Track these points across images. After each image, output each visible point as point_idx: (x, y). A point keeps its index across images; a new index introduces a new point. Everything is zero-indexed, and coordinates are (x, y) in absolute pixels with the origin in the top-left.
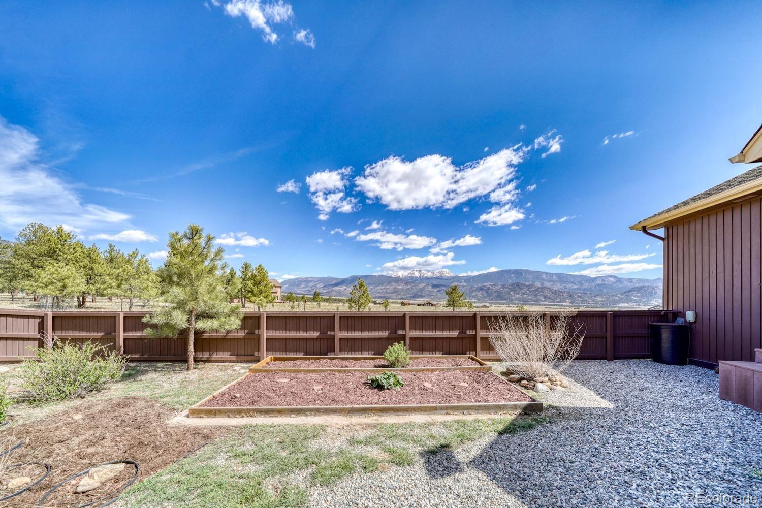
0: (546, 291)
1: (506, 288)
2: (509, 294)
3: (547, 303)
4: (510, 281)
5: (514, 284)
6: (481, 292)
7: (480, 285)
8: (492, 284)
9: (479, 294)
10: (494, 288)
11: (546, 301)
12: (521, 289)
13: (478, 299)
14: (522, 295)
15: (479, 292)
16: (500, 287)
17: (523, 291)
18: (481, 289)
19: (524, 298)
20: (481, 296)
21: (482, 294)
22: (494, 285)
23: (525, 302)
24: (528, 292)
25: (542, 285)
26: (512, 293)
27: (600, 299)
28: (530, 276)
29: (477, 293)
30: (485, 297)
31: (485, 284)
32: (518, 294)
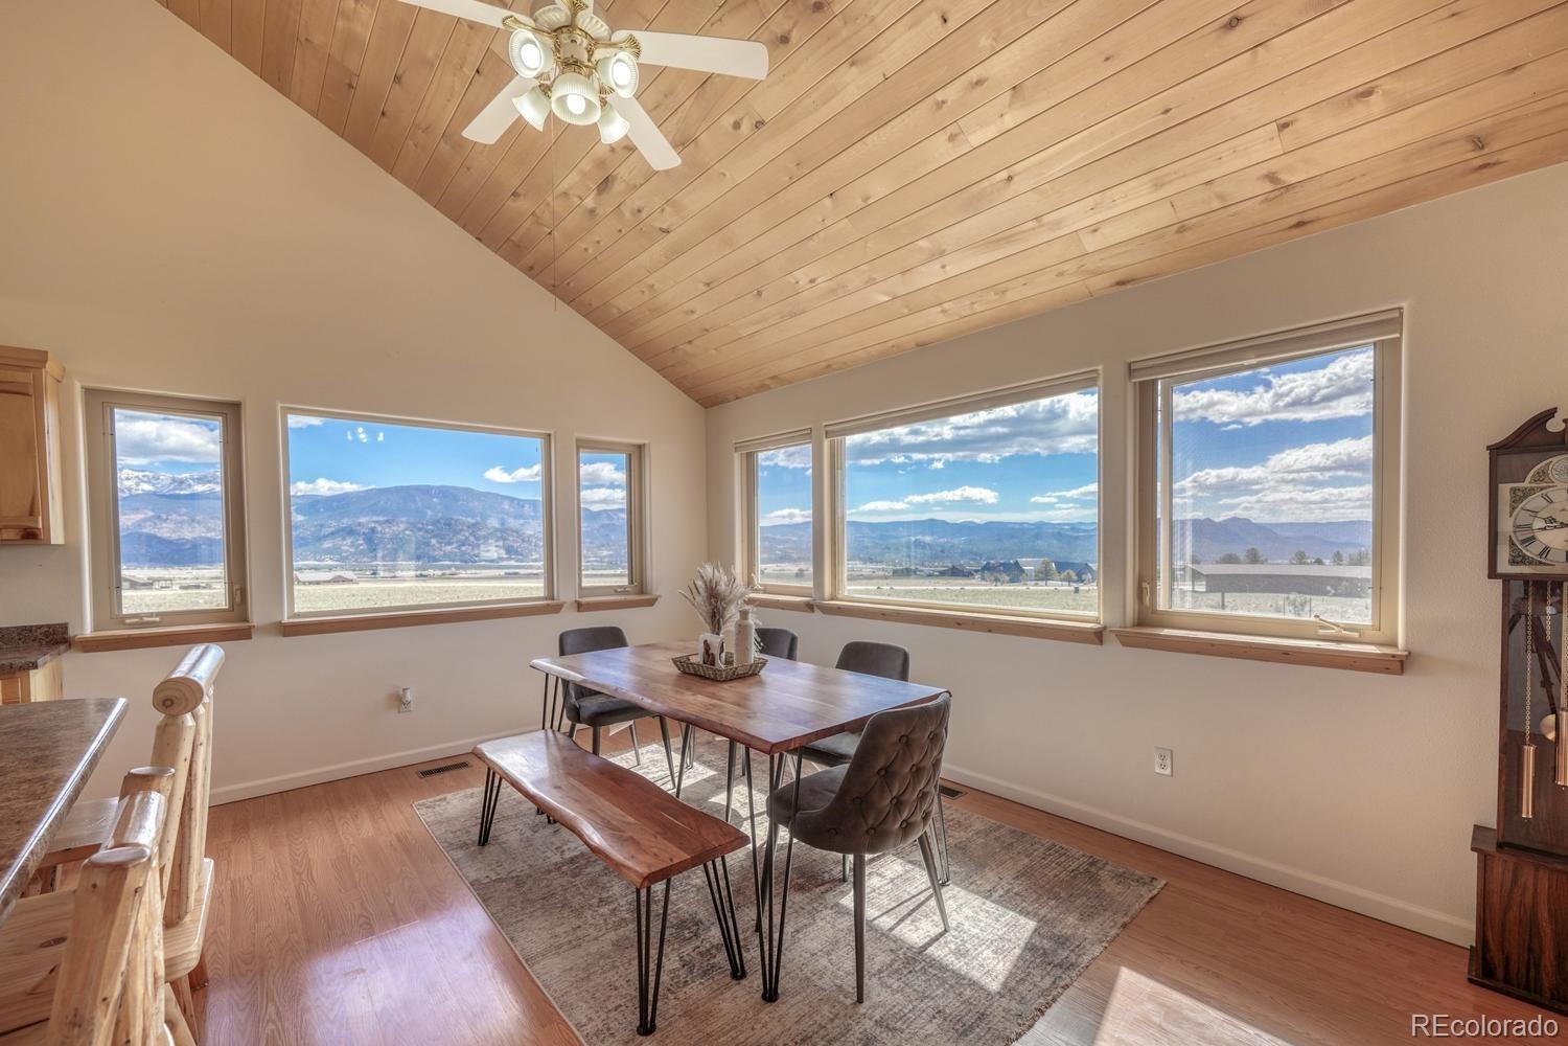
0: (511, 539)
1: (420, 530)
2: (428, 544)
3: (512, 563)
4: (429, 512)
5: (438, 521)
6: (349, 541)
7: (346, 522)
8: (381, 519)
9: (346, 545)
10: (388, 531)
11: (510, 559)
12: (457, 532)
13: (343, 559)
14: (459, 547)
15: (344, 539)
16: (402, 526)
17: (461, 537)
18: (350, 532)
19: (464, 553)
20: (352, 550)
21: (352, 545)
22: (387, 521)
23: (466, 562)
24: (472, 539)
25: (503, 524)
26: (433, 541)
27: (605, 553)
28: (476, 503)
29: (338, 541)
30: (362, 552)
31: (363, 520)
32: (450, 543)
